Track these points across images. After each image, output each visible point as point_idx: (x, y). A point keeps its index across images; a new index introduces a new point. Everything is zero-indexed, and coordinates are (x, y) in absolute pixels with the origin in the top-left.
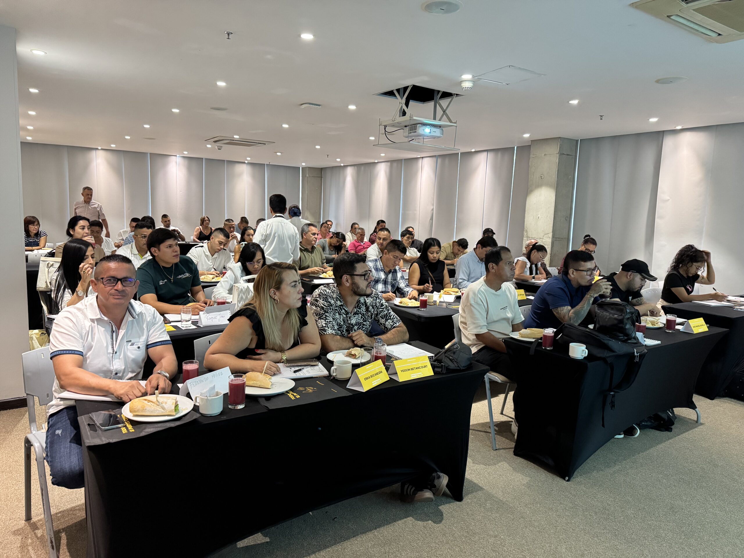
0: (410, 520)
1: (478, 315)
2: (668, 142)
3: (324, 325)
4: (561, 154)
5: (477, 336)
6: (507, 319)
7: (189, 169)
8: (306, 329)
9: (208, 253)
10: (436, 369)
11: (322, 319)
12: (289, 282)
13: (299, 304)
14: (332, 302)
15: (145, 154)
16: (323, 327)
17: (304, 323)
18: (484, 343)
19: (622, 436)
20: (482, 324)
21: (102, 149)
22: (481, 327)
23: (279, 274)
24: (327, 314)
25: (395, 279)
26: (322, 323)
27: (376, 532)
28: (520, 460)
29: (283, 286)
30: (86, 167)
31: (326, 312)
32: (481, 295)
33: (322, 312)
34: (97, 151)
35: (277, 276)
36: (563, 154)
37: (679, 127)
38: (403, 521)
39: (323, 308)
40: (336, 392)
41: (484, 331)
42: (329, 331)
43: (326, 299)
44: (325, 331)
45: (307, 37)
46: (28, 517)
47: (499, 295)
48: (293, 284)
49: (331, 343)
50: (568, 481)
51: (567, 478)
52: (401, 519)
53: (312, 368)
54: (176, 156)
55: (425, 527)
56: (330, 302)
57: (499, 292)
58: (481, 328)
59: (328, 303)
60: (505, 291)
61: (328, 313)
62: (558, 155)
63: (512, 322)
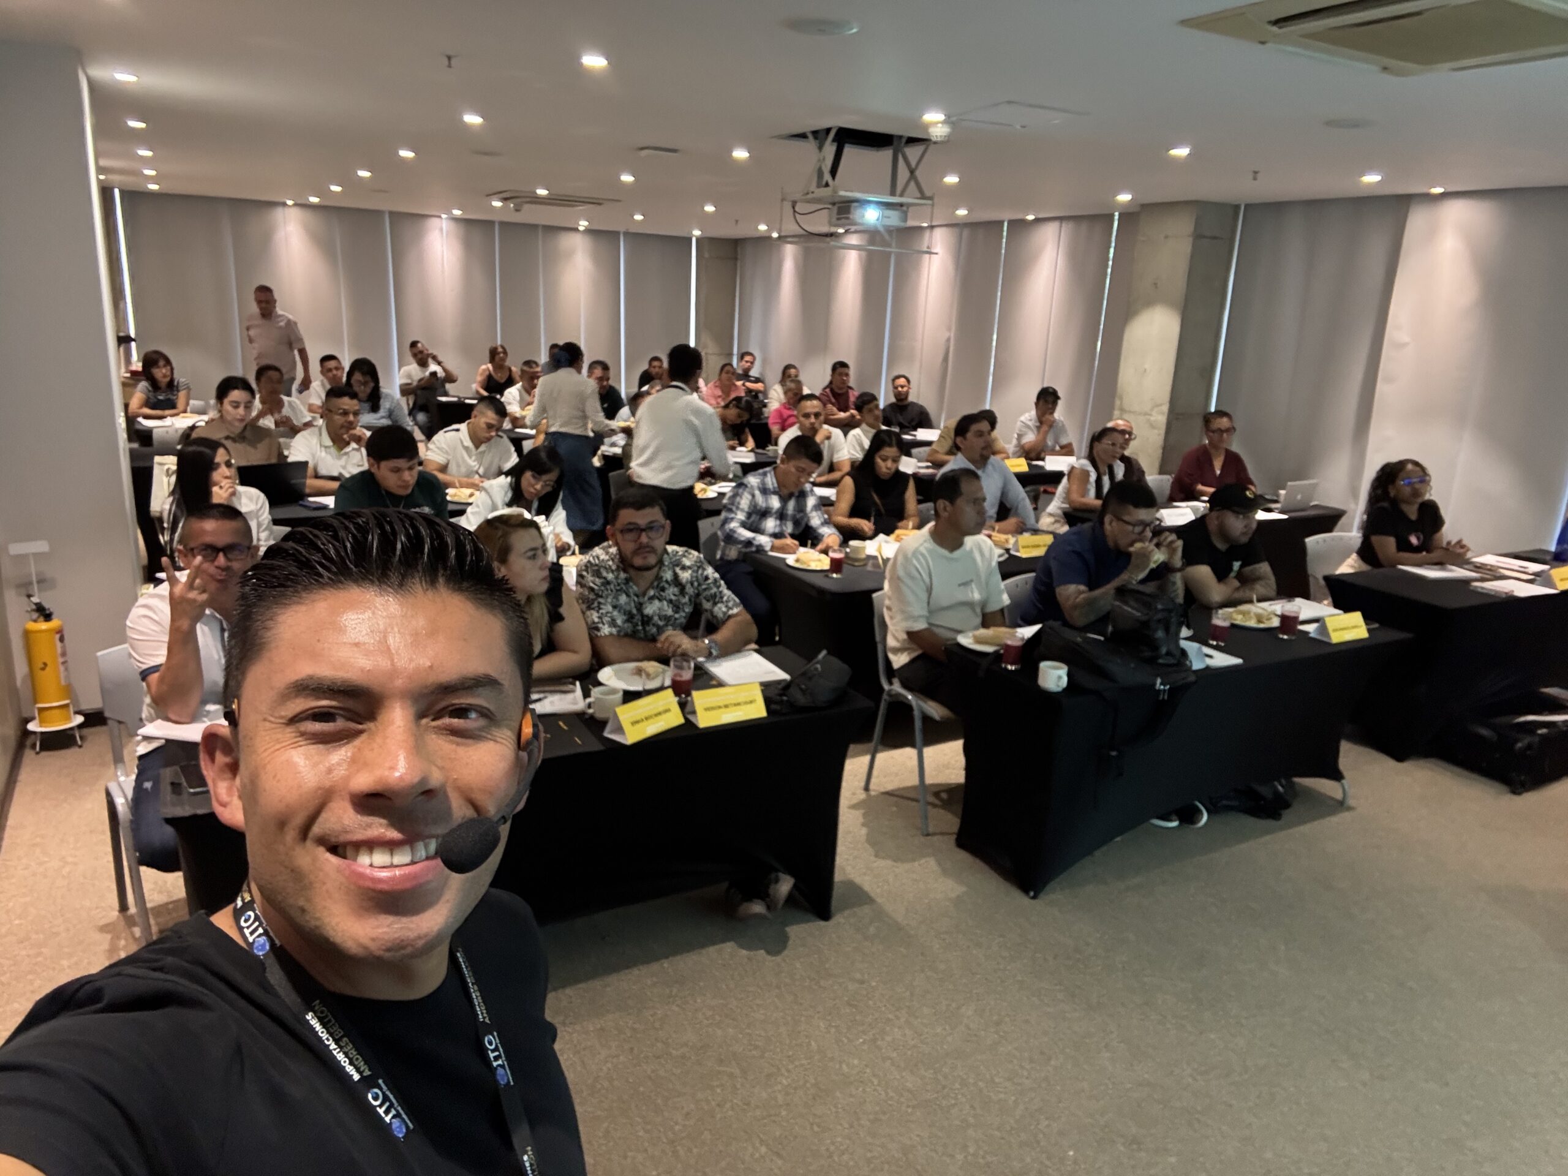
0: (729, 947)
1: (911, 598)
2: (1417, 221)
3: (596, 620)
4: (1198, 236)
5: (910, 634)
6: (970, 604)
7: (468, 245)
8: (561, 627)
9: (468, 443)
10: (774, 707)
11: (593, 609)
12: (523, 550)
13: (545, 586)
14: (610, 576)
15: (377, 214)
16: (594, 623)
17: (556, 617)
18: (920, 646)
19: (1175, 824)
20: (916, 613)
21: (295, 205)
22: (915, 618)
23: (505, 535)
24: (601, 600)
25: (801, 508)
26: (594, 616)
27: (666, 964)
28: (963, 856)
29: (513, 558)
30: (266, 239)
31: (598, 596)
32: (918, 560)
33: (592, 596)
34: (286, 210)
35: (502, 539)
36: (1204, 237)
37: (1438, 190)
38: (717, 947)
39: (592, 589)
40: (582, 743)
41: (920, 625)
42: (606, 630)
43: (597, 574)
44: (598, 629)
45: (594, 61)
46: (123, 907)
47: (956, 560)
48: (530, 554)
49: (610, 649)
50: (1034, 897)
51: (1032, 894)
52: (714, 943)
53: (563, 696)
54: (440, 217)
55: (750, 959)
56: (605, 578)
57: (957, 554)
58: (915, 621)
59: (602, 580)
60: (971, 551)
61: (601, 597)
62: (1191, 239)
63: (982, 609)
